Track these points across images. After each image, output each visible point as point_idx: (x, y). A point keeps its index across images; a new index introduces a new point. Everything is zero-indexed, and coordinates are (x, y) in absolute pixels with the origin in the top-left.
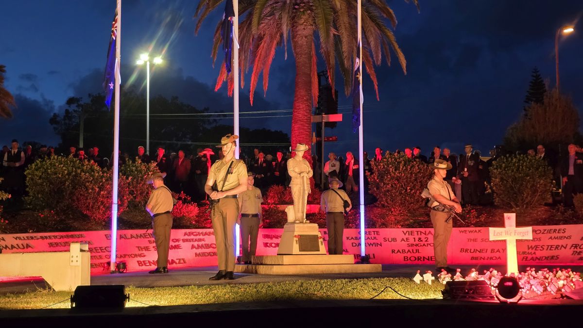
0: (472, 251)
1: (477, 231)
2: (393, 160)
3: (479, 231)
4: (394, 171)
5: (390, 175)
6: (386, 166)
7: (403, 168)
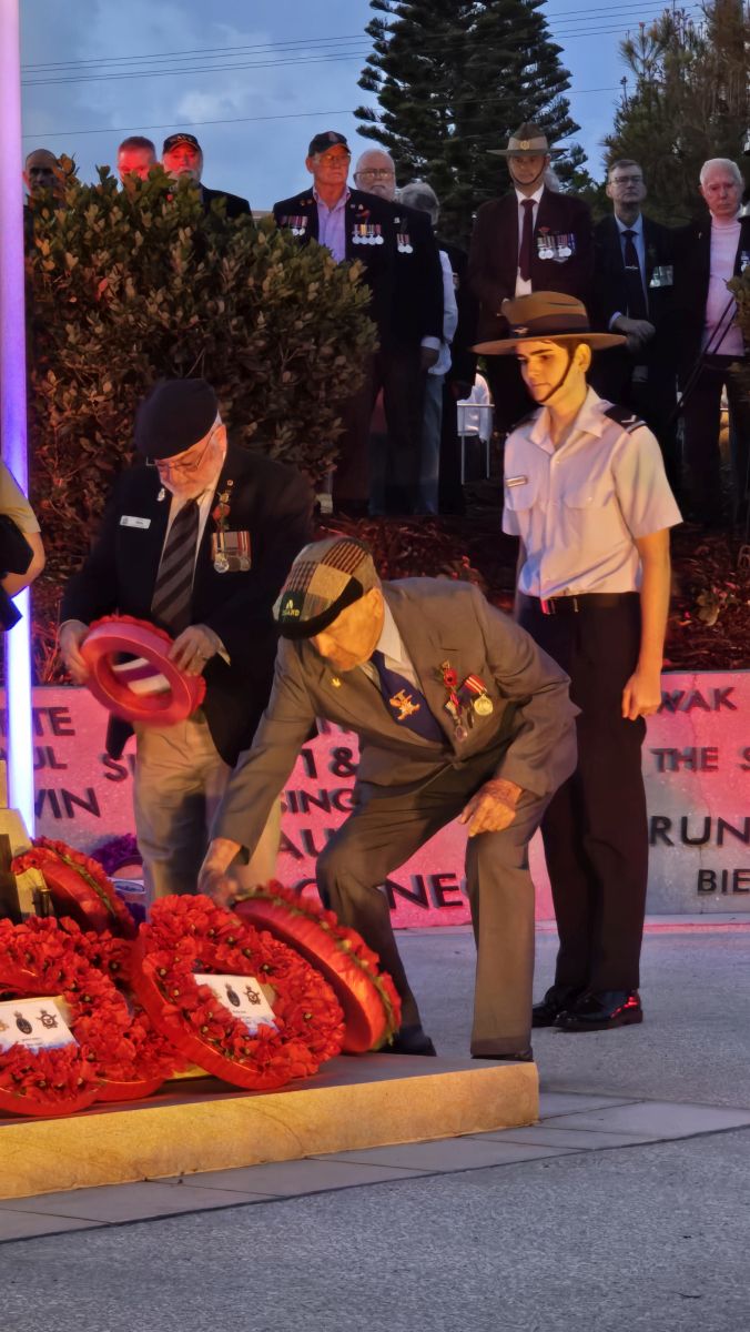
0: (695, 831)
1: (708, 698)
2: (117, 213)
3: (722, 698)
4: (130, 291)
5: (105, 317)
6: (71, 260)
7: (191, 270)
